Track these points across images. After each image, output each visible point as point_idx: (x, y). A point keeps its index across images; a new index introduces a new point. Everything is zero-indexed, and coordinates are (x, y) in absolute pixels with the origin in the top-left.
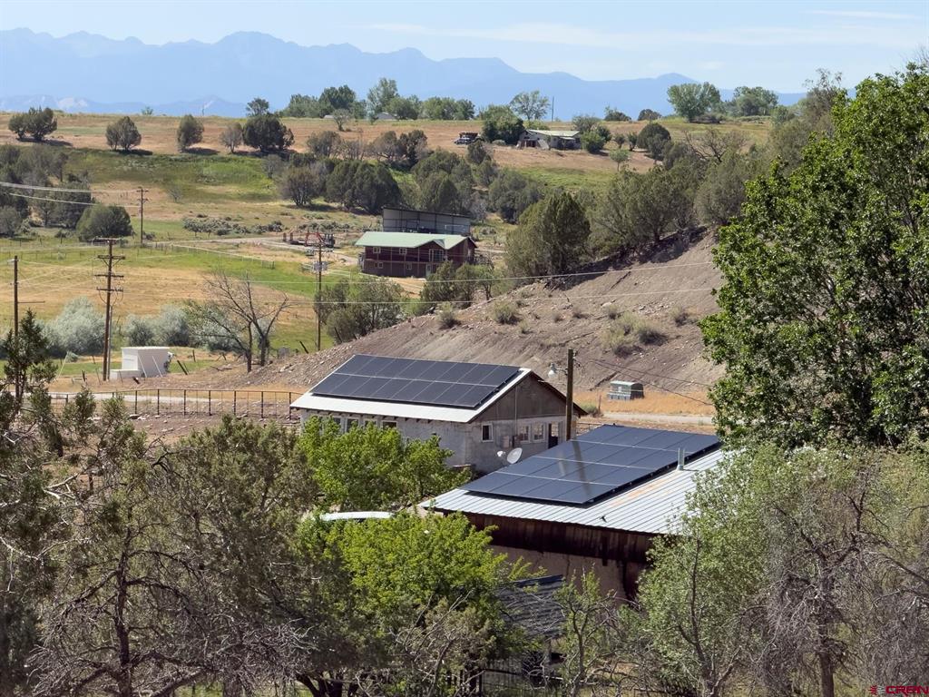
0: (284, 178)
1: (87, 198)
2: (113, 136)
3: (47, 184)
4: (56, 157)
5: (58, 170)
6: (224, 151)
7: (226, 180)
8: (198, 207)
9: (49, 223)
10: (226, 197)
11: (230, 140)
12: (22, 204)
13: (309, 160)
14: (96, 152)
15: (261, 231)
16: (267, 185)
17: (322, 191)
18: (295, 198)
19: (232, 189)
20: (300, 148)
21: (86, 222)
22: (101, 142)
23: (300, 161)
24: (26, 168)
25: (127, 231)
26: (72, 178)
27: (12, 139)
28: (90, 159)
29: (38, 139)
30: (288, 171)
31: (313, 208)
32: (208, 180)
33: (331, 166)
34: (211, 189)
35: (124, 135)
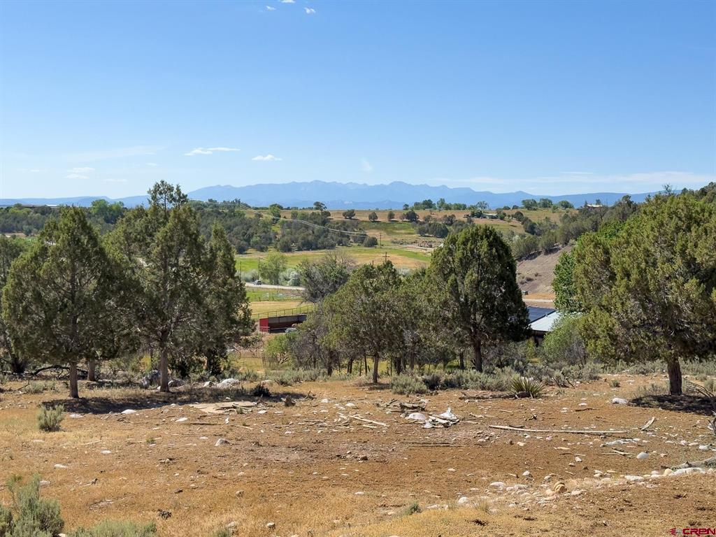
0: (417, 228)
1: (366, 235)
2: (370, 217)
3: (354, 231)
4: (356, 224)
5: (356, 227)
6: (400, 221)
7: (401, 229)
8: (394, 237)
9: (355, 242)
10: (401, 233)
11: (402, 218)
12: (348, 237)
13: (424, 223)
14: (366, 222)
15: (412, 243)
16: (413, 230)
17: (427, 232)
18: (420, 233)
19: (403, 231)
20: (421, 220)
21: (366, 241)
22: (367, 219)
23: (422, 224)
24: (348, 226)
25: (377, 244)
26: (360, 229)
27: (343, 218)
28: (364, 223)
29: (350, 218)
30: (418, 227)
31: (425, 236)
32: (397, 229)
33: (430, 225)
34: (397, 231)
35: (373, 217)
